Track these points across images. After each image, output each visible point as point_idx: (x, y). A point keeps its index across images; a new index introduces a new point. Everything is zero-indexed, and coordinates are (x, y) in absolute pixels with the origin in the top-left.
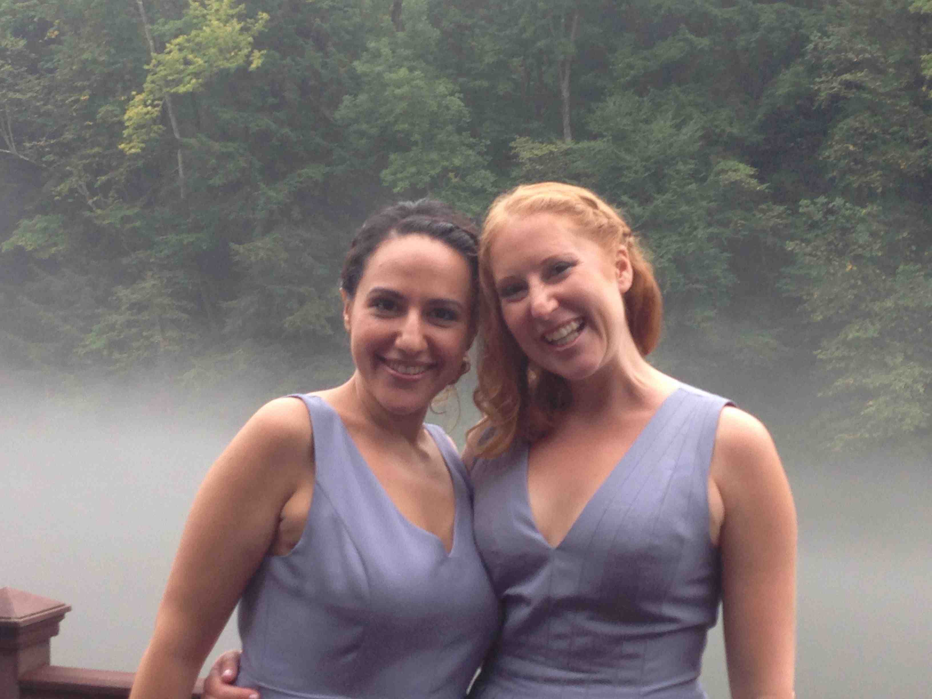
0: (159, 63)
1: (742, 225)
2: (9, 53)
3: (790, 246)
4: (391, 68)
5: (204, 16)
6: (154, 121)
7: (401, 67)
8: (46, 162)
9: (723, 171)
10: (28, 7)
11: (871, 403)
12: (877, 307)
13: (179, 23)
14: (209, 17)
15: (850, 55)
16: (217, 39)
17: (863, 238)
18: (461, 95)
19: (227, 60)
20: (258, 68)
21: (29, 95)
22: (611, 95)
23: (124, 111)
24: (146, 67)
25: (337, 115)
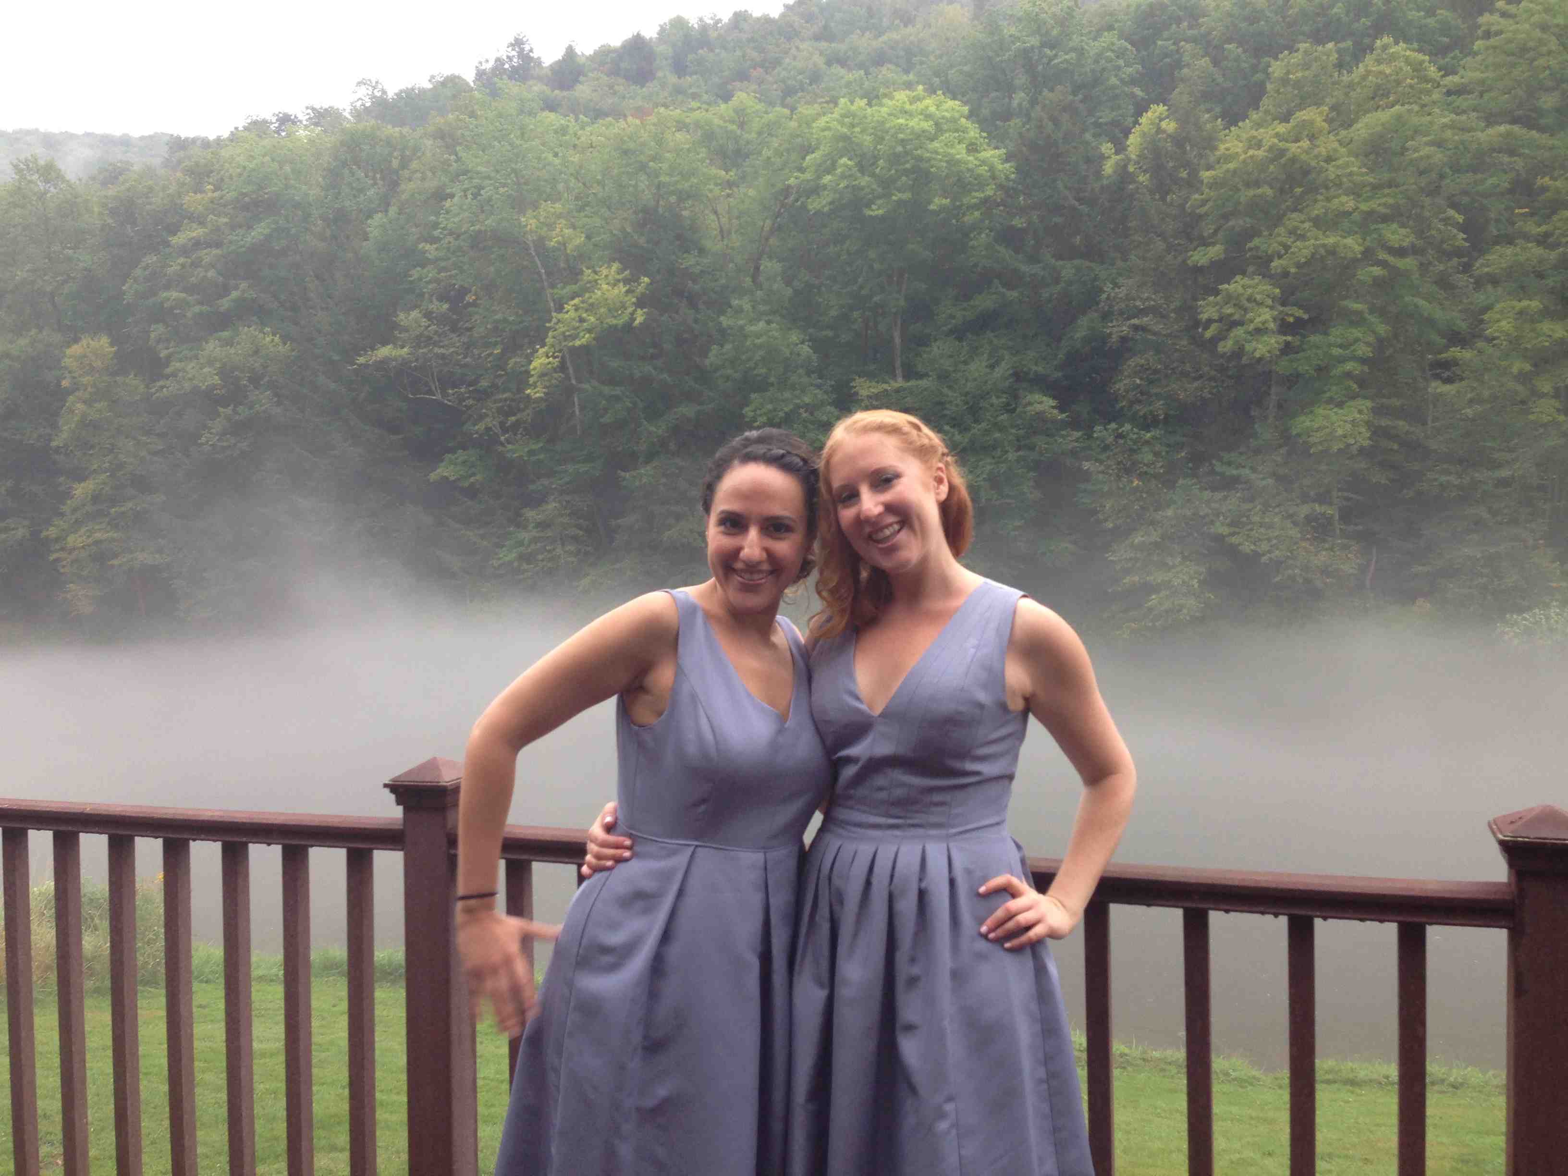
0: (559, 321)
1: (1046, 449)
2: (434, 315)
3: (1086, 465)
4: (751, 322)
5: (596, 281)
6: (555, 370)
7: (760, 320)
8: (466, 406)
9: (1030, 404)
10: (450, 276)
11: (1154, 597)
12: (1159, 515)
13: (575, 288)
14: (599, 282)
15: (1138, 303)
16: (607, 299)
17: (1149, 457)
18: (810, 344)
19: (615, 317)
20: (640, 324)
21: (452, 350)
22: (936, 340)
23: (530, 362)
24: (547, 325)
25: (707, 362)
